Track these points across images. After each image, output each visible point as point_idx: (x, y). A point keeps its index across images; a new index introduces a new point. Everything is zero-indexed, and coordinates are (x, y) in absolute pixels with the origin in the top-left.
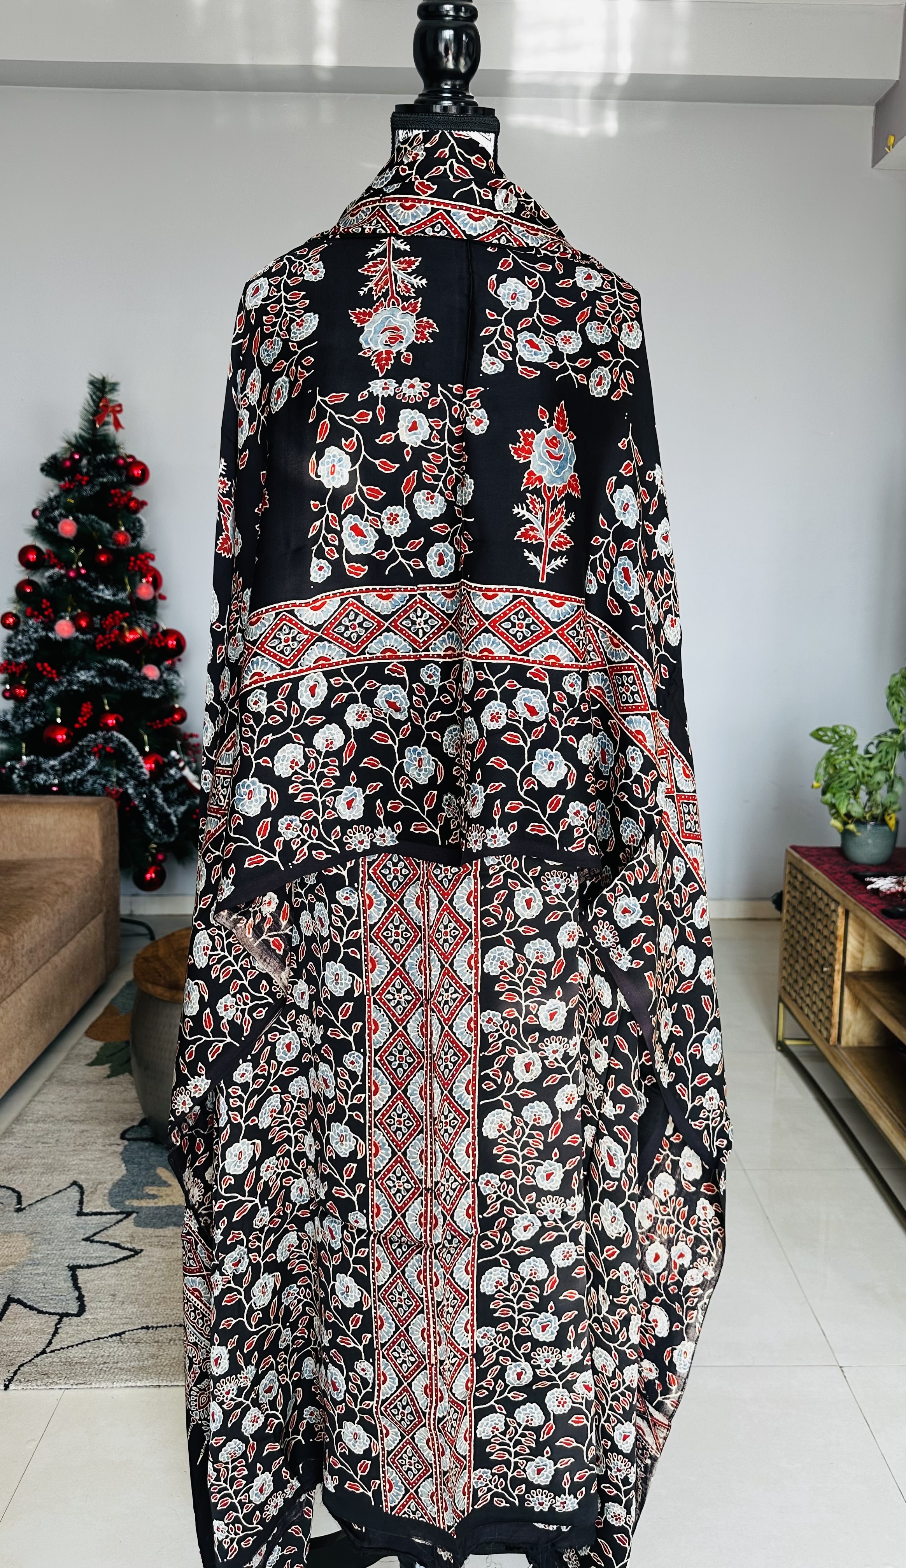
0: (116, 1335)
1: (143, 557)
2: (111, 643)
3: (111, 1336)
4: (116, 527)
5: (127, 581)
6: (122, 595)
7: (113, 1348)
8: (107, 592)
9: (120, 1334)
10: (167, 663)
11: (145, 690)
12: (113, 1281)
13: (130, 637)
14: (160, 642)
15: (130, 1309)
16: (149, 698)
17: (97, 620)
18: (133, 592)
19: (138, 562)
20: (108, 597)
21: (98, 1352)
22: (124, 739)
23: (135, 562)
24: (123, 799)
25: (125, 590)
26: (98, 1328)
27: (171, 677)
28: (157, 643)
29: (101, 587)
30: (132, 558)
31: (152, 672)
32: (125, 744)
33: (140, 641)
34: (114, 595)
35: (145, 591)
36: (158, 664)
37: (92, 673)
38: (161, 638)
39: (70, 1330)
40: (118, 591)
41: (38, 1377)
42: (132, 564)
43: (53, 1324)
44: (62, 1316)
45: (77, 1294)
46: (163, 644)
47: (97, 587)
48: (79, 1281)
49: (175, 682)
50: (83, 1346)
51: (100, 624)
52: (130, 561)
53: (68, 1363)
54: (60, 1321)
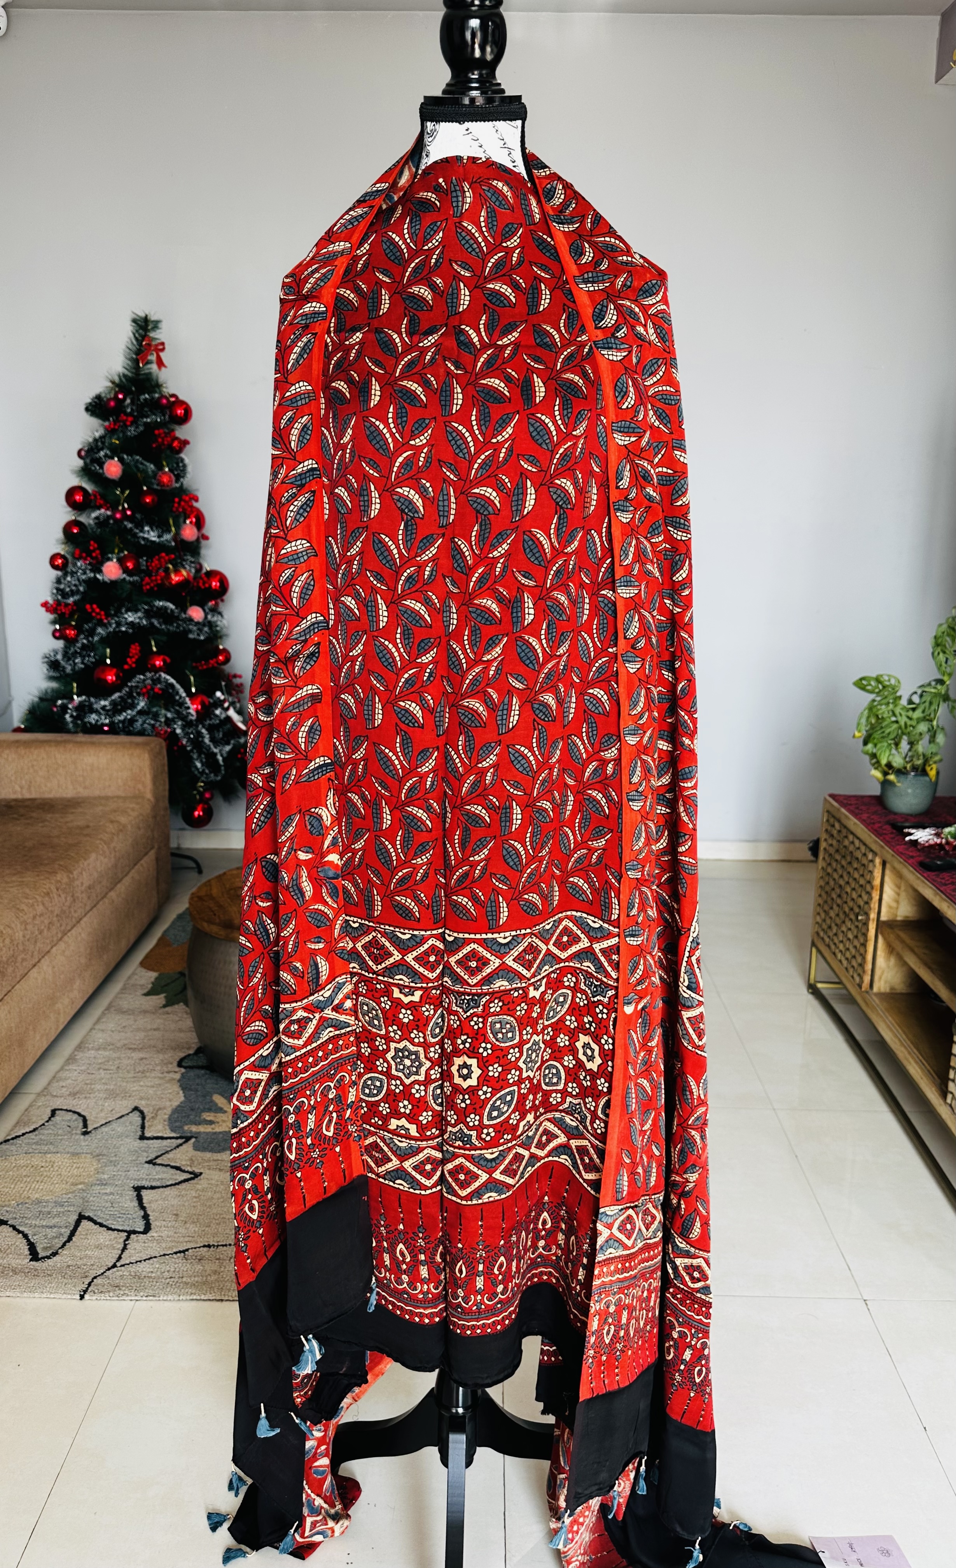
0: (180, 1252)
1: (187, 498)
2: (158, 585)
3: (176, 1253)
4: (160, 467)
5: (171, 522)
6: (167, 537)
7: (177, 1264)
8: (152, 533)
9: (184, 1252)
10: (211, 604)
11: (190, 631)
12: (175, 1202)
13: (175, 578)
14: (204, 583)
15: (192, 1228)
16: (194, 639)
17: (143, 561)
18: (177, 534)
19: (183, 503)
20: (154, 539)
21: (164, 1268)
22: (172, 680)
23: (179, 503)
24: (171, 739)
25: (169, 531)
26: (164, 1245)
27: (215, 619)
28: (201, 584)
29: (147, 528)
30: (177, 500)
31: (196, 613)
32: (172, 685)
33: (185, 583)
34: (159, 537)
35: (189, 532)
36: (202, 606)
37: (140, 614)
38: (205, 579)
39: (138, 1246)
40: (163, 532)
41: (110, 1288)
42: (176, 505)
43: (122, 1240)
44: (130, 1233)
45: (142, 1213)
46: (207, 585)
47: (143, 528)
48: (144, 1201)
49: (219, 623)
50: (151, 1261)
51: (147, 566)
52: (174, 502)
53: (137, 1276)
54: (128, 1238)
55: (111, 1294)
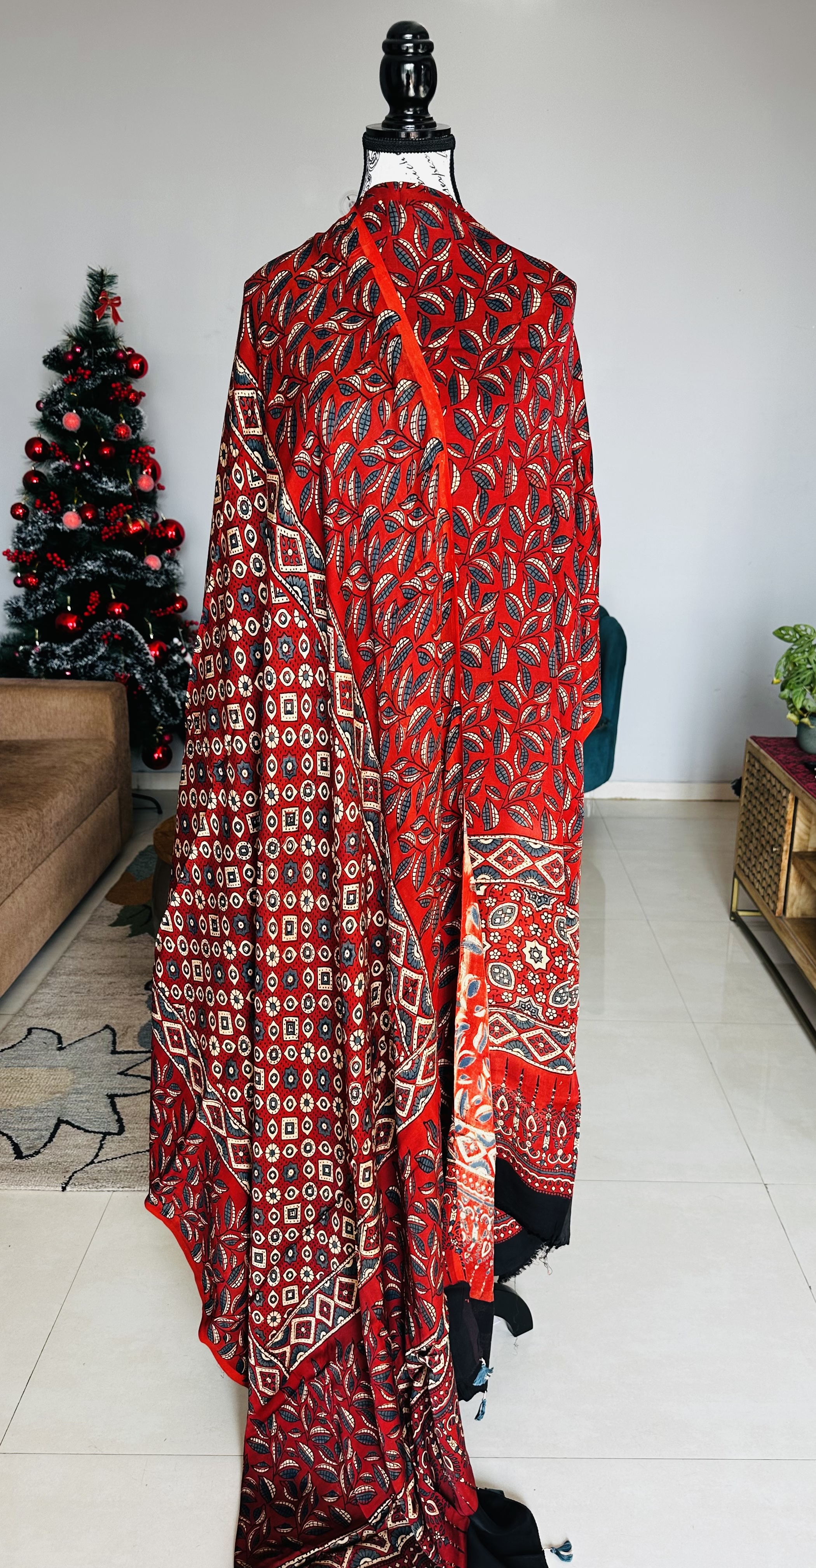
1: (144, 450)
2: (116, 535)
4: (117, 420)
5: (128, 472)
6: (124, 487)
8: (110, 484)
10: (168, 552)
11: (148, 579)
13: (133, 528)
14: (160, 532)
16: (152, 587)
17: (101, 510)
18: (134, 484)
19: (139, 455)
20: (111, 489)
21: (137, 1163)
22: (131, 627)
23: (136, 455)
24: (131, 683)
25: (127, 482)
26: (137, 1144)
27: (172, 567)
28: (157, 534)
29: (104, 479)
30: (134, 451)
31: (154, 562)
32: (131, 632)
33: (142, 533)
34: (117, 487)
35: (145, 483)
36: (159, 555)
37: (98, 563)
38: (162, 528)
39: (113, 1146)
40: (120, 483)
41: (89, 1181)
42: (133, 456)
43: (98, 1140)
44: (105, 1134)
45: (116, 1117)
46: (163, 535)
47: (101, 479)
48: (118, 1107)
49: (175, 571)
50: (126, 1158)
51: (105, 516)
52: (131, 454)
53: (114, 1171)
54: (104, 1139)
55: (91, 1186)
